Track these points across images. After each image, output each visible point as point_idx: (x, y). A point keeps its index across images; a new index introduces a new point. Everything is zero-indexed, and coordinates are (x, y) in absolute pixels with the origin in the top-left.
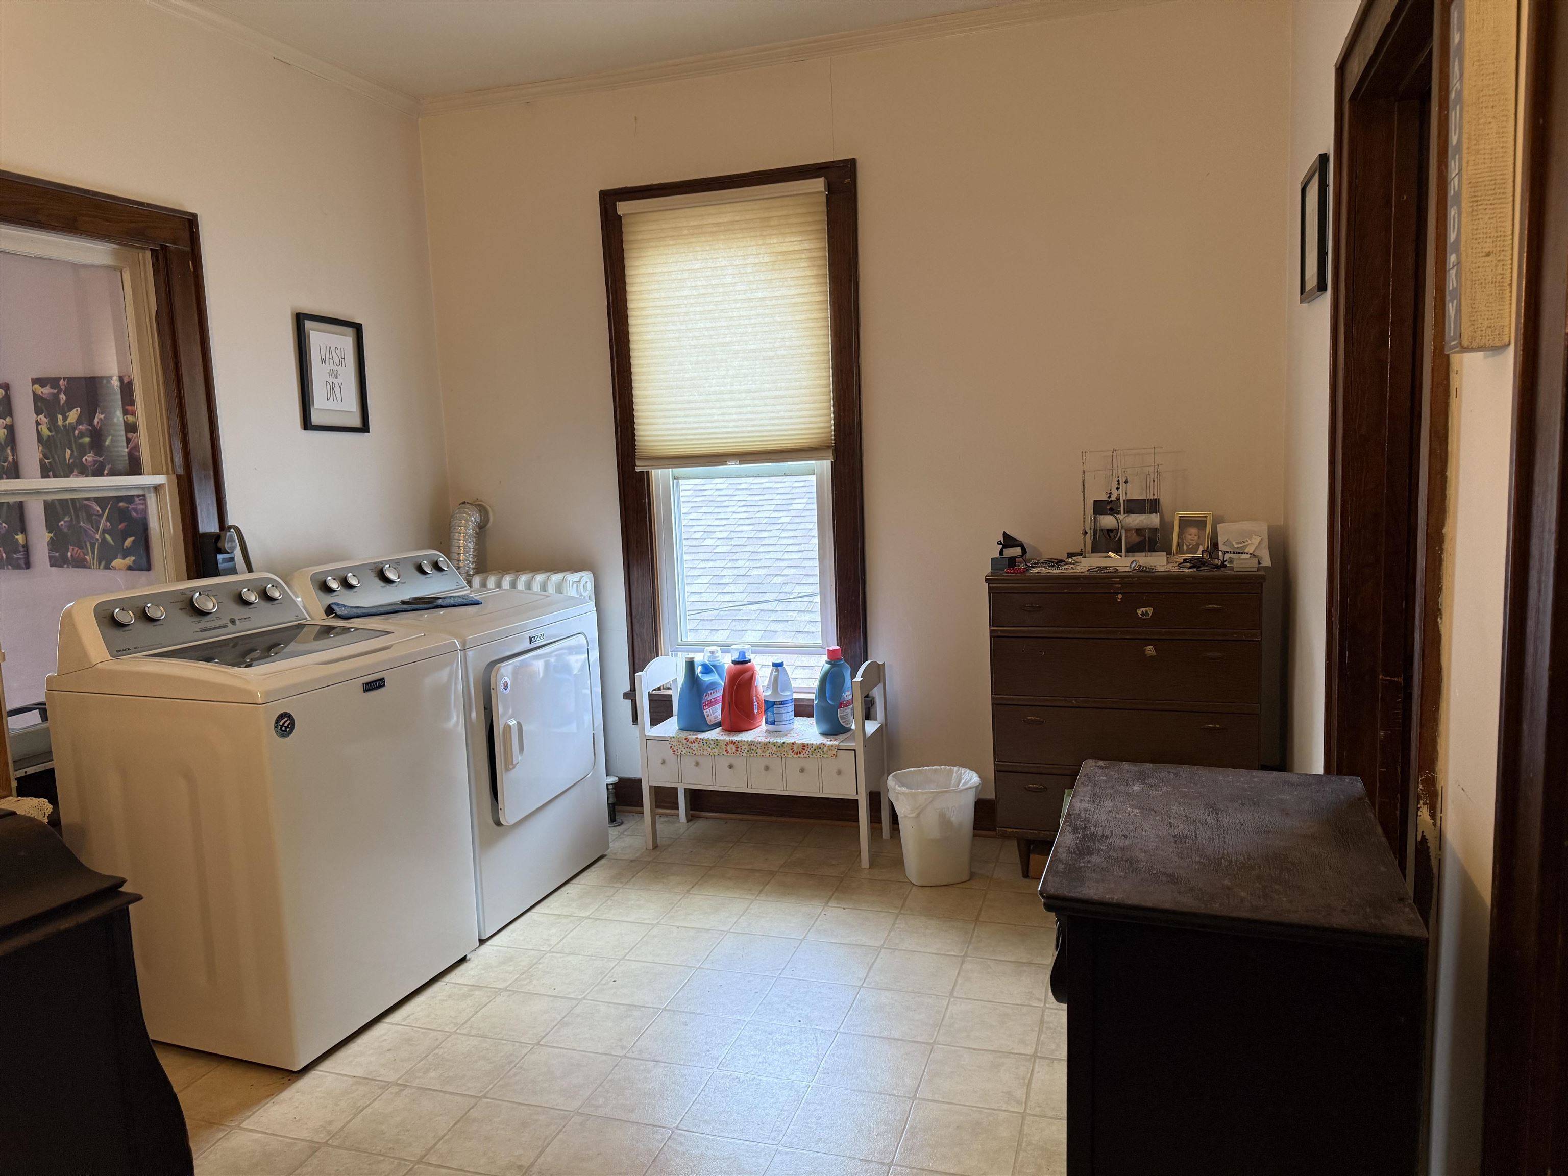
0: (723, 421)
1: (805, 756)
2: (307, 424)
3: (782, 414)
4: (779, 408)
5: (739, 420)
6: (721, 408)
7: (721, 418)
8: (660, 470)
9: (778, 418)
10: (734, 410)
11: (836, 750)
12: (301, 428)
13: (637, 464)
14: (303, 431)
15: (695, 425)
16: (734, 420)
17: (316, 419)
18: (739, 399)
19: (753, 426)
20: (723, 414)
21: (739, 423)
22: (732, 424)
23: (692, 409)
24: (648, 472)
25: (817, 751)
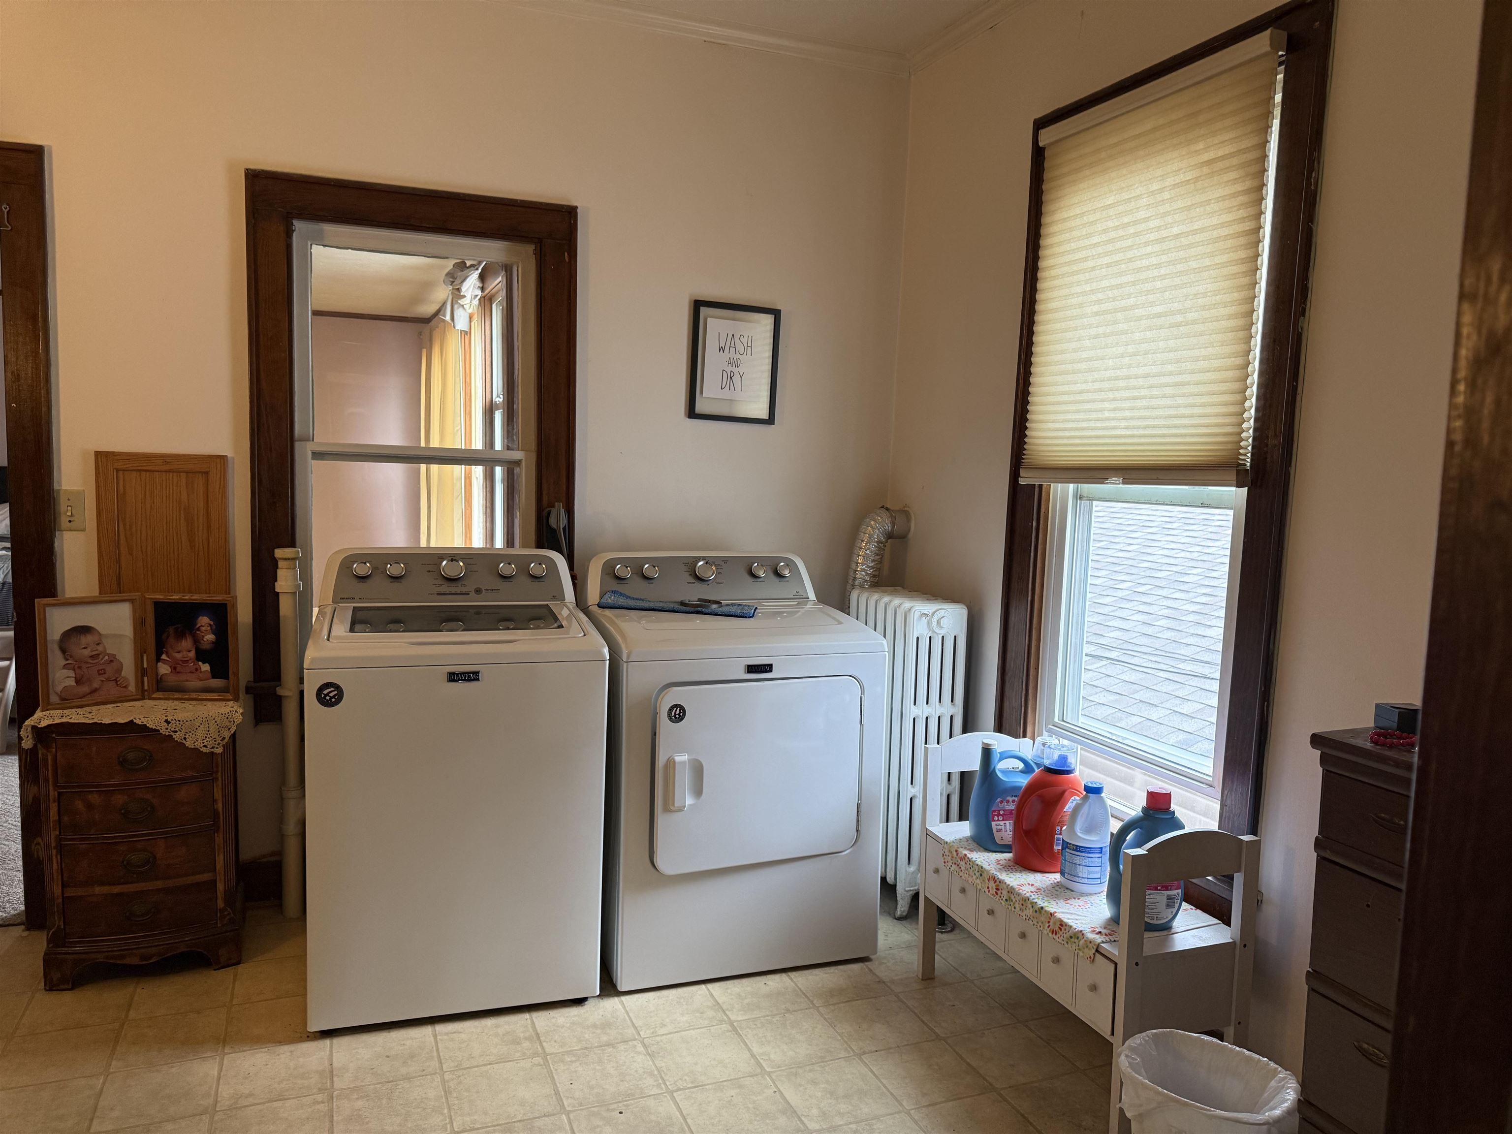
0: (1114, 419)
1: (1060, 941)
2: (692, 413)
3: (1183, 411)
4: (1180, 401)
5: (1132, 418)
6: (1114, 400)
7: (1112, 415)
8: (1059, 485)
9: (1176, 416)
10: (1127, 404)
11: (1094, 951)
12: (685, 414)
13: (1022, 474)
14: (688, 419)
15: (1085, 425)
16: (1125, 419)
17: (700, 408)
18: (1135, 388)
19: (1146, 427)
20: (1115, 409)
21: (1133, 423)
22: (1123, 424)
23: (1084, 402)
24: (1041, 486)
25: (1073, 940)
